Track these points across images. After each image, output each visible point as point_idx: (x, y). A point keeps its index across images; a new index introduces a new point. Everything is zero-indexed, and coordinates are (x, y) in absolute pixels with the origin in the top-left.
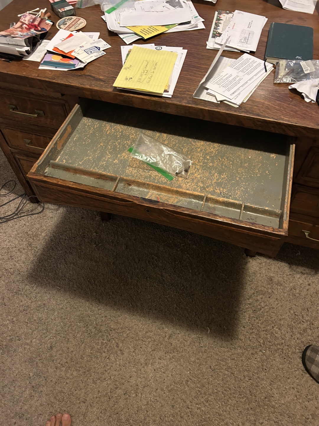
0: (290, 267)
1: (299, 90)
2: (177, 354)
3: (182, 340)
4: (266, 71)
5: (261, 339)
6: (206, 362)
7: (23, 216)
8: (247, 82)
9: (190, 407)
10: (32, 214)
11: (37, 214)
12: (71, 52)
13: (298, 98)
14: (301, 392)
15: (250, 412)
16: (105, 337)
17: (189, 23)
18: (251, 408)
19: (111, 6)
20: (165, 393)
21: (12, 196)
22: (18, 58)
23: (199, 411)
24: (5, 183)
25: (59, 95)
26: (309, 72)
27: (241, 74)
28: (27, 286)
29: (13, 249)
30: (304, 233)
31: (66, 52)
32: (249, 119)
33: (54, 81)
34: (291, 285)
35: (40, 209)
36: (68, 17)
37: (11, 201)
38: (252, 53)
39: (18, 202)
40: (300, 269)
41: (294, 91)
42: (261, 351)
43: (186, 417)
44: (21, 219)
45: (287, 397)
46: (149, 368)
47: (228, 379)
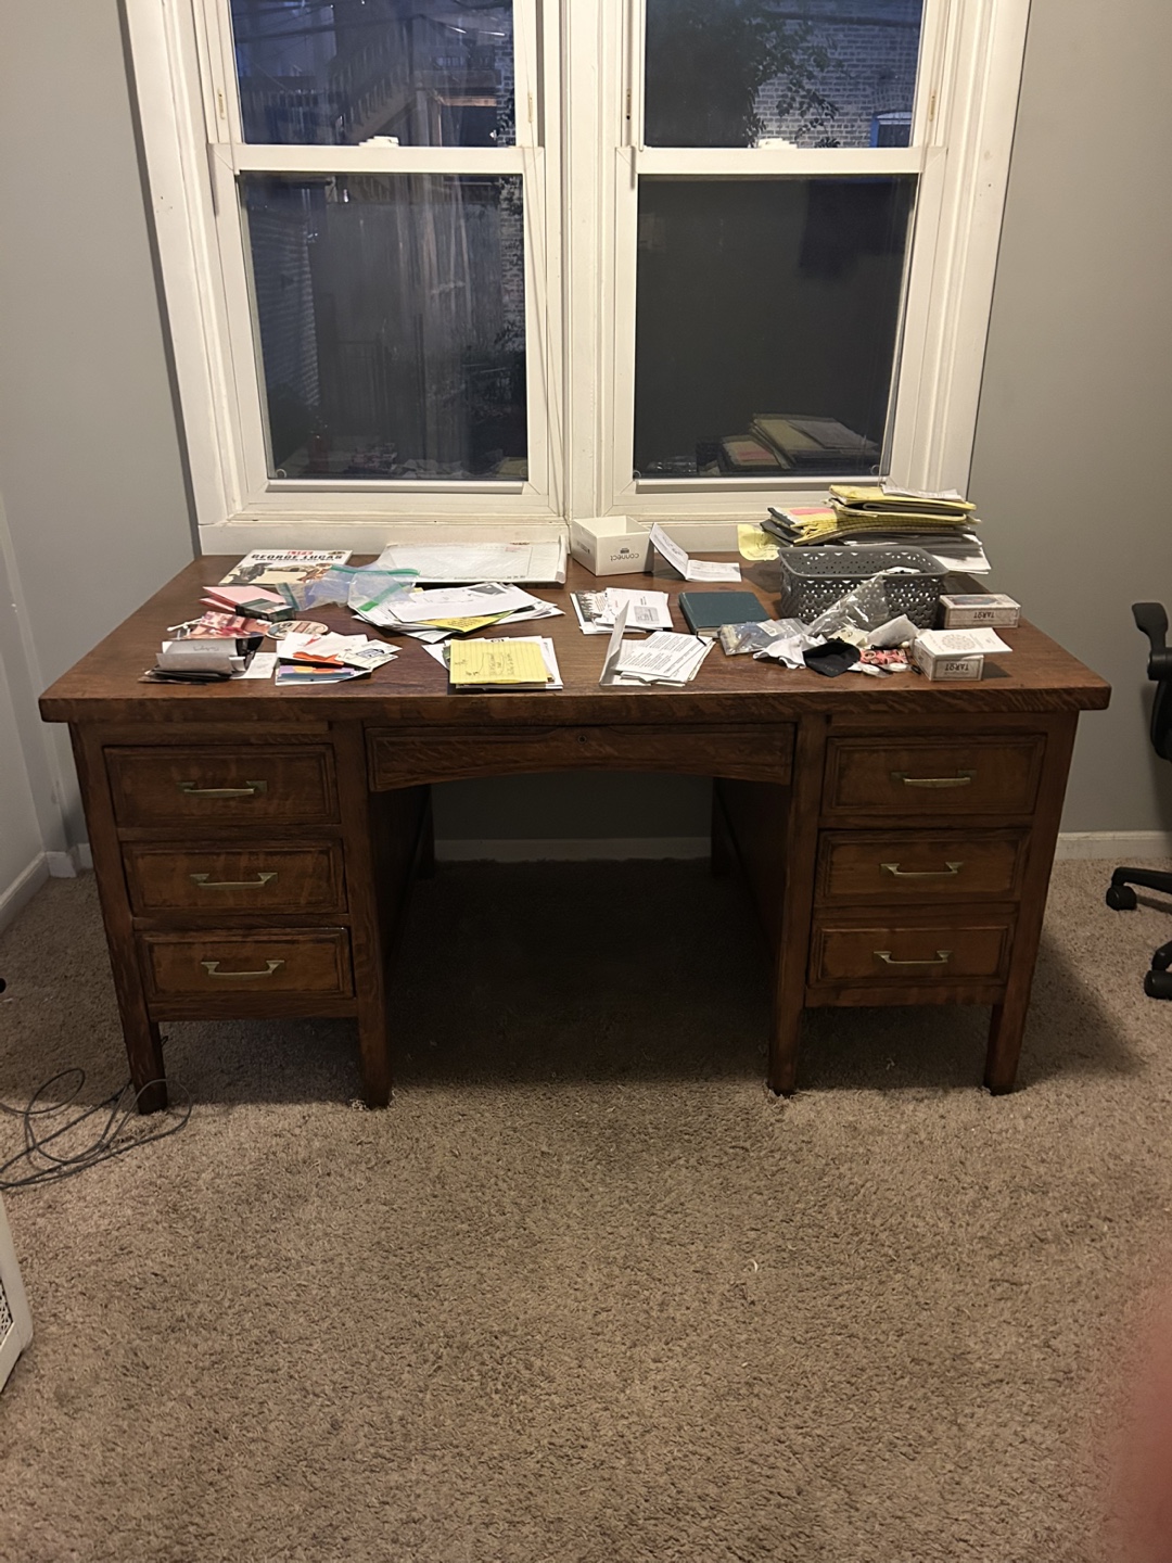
0: (885, 1095)
1: (774, 654)
2: (698, 1335)
3: (697, 1303)
4: (705, 644)
5: (886, 1249)
6: (779, 1333)
7: (127, 1149)
8: (682, 658)
9: (783, 1438)
10: (154, 1139)
11: (168, 1134)
12: (335, 656)
13: (776, 666)
14: (1029, 1324)
15: (935, 1402)
16: (486, 1356)
17: (531, 608)
18: (933, 1392)
19: (366, 600)
20: (703, 1430)
21: (75, 1112)
22: (224, 678)
23: (808, 1440)
24: (40, 1086)
25: (322, 728)
26: (775, 634)
27: (667, 653)
28: (201, 1306)
29: (121, 1230)
30: (878, 956)
31: (325, 655)
32: (710, 699)
33: (320, 696)
34: (903, 1127)
35: (172, 1123)
36: (282, 623)
37: (75, 1123)
38: (666, 629)
39: (97, 1121)
40: (910, 1093)
41: (768, 660)
42: (897, 1271)
43: (781, 1463)
44: (120, 1156)
45: (1001, 1344)
46: (636, 1389)
47: (850, 1350)
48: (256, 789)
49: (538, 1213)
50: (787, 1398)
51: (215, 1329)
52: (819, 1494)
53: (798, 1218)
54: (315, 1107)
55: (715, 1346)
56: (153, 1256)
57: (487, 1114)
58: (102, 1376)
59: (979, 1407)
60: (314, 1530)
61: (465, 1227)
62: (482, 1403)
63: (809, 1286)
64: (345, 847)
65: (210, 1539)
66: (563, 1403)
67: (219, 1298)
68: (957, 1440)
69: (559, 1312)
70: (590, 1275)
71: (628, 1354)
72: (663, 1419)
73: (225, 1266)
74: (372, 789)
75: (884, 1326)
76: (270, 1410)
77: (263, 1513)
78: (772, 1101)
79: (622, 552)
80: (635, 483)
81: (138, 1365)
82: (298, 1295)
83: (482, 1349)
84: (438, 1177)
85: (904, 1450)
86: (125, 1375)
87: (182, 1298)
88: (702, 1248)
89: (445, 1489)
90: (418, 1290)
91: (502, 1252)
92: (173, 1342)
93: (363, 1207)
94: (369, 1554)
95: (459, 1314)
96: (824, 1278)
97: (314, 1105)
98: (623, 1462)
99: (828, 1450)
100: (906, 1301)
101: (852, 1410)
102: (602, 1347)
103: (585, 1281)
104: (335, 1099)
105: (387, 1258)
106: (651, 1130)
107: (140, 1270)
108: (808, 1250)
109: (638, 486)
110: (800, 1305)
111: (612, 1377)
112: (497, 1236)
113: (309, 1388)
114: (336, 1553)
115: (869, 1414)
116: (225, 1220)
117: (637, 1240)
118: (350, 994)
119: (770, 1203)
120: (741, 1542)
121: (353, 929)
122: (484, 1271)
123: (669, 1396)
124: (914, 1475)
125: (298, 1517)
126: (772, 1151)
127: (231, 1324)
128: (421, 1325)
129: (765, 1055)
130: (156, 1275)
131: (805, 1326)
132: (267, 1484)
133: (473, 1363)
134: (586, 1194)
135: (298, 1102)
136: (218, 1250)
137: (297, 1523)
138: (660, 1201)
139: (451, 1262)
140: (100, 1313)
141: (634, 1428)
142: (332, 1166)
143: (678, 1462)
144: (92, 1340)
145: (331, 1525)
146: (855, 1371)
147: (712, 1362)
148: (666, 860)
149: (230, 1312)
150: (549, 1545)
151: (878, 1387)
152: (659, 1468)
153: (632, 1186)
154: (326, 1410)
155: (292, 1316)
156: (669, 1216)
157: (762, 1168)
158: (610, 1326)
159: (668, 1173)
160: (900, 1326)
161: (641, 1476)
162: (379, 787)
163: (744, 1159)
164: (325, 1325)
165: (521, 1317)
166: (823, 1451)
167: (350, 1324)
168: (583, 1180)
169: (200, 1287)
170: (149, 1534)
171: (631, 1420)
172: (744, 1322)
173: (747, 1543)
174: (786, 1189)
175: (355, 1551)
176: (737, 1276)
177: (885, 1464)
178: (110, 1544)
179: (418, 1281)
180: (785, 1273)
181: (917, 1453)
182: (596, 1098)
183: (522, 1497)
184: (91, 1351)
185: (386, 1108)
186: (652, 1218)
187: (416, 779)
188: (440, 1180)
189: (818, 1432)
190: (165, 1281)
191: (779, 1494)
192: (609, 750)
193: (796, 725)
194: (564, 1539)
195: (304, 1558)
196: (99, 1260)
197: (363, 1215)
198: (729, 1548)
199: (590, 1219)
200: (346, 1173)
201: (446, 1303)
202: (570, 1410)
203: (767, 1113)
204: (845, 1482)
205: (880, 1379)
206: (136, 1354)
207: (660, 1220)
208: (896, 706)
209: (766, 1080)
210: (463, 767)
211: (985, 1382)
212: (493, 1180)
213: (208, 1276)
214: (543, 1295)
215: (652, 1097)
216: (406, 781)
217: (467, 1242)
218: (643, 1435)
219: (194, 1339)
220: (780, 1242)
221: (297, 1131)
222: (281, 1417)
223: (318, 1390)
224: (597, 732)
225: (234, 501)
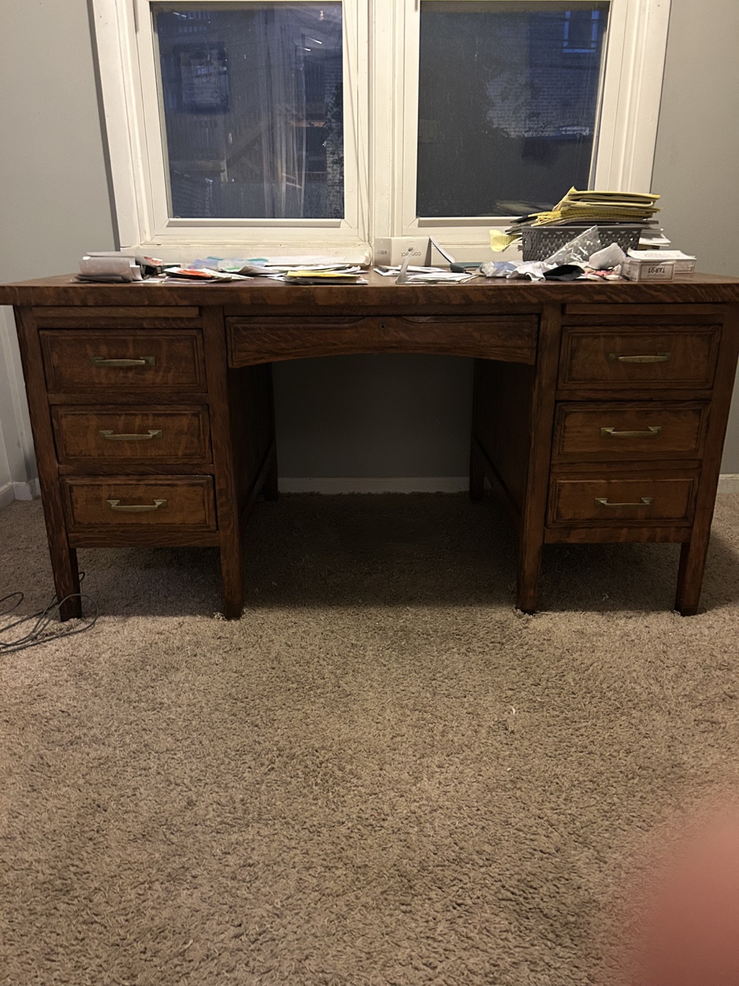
0: (603, 615)
1: (522, 271)
2: (472, 751)
3: (470, 732)
5: (613, 701)
6: (534, 750)
7: (49, 640)
9: (542, 816)
10: (69, 634)
11: (80, 631)
13: (524, 277)
15: (661, 794)
18: (658, 788)
20: (478, 810)
21: (15, 620)
22: (127, 281)
23: (562, 817)
25: (194, 312)
28: (94, 730)
29: (40, 685)
30: (598, 501)
34: (618, 632)
35: (83, 626)
37: (14, 625)
39: (30, 624)
40: (622, 614)
41: (518, 277)
42: (622, 714)
43: (540, 831)
44: (45, 644)
45: (708, 758)
46: (425, 784)
47: (590, 762)
48: (147, 362)
49: (349, 678)
50: (544, 791)
51: (103, 744)
52: (573, 852)
53: (544, 683)
54: (188, 619)
55: (485, 758)
56: (62, 701)
57: (312, 623)
58: (14, 771)
59: (696, 798)
60: (169, 870)
61: (295, 686)
62: (305, 791)
63: (555, 723)
64: (211, 412)
65: (85, 876)
66: (368, 791)
67: (108, 726)
68: (681, 819)
69: (364, 736)
70: (388, 714)
71: (418, 762)
72: (447, 803)
73: (114, 707)
74: (230, 366)
75: (616, 747)
76: (141, 794)
77: (129, 859)
78: (520, 617)
79: (410, 250)
80: (417, 220)
81: (42, 764)
82: (168, 725)
83: (305, 758)
84: (276, 658)
85: (639, 824)
86: (32, 771)
87: (81, 725)
88: (472, 699)
89: (275, 845)
90: (259, 722)
91: (322, 700)
92: (71, 751)
93: (220, 674)
94: (212, 887)
95: (289, 737)
96: (566, 718)
97: (187, 617)
98: (416, 829)
99: (578, 824)
100: (631, 732)
101: (595, 798)
102: (397, 757)
103: (384, 718)
104: (203, 613)
105: (236, 703)
106: (431, 632)
107: (51, 708)
108: (553, 702)
109: (419, 221)
110: (549, 734)
111: (405, 776)
112: (318, 691)
113: (172, 780)
114: (187, 886)
115: (609, 801)
116: (117, 680)
117: (423, 695)
118: (215, 528)
119: (522, 674)
120: (513, 882)
121: (216, 477)
122: (308, 712)
123: (450, 788)
124: (650, 841)
125: (158, 862)
126: (522, 645)
127: (116, 741)
128: (259, 743)
129: (513, 592)
130: (63, 712)
131: (554, 747)
132: (135, 840)
133: (298, 767)
134: (385, 668)
135: (176, 615)
136: (110, 698)
137: (156, 866)
138: (440, 672)
139: (283, 707)
140: (18, 733)
141: (424, 808)
142: (198, 651)
143: (460, 830)
144: (9, 749)
145: (183, 867)
146: (595, 774)
147: (483, 768)
148: (438, 492)
149: (116, 734)
150: (357, 883)
151: (615, 785)
152: (445, 833)
153: (418, 664)
154: (184, 794)
155: (162, 736)
156: (446, 680)
157: (515, 655)
158: (404, 745)
159: (444, 657)
160: (628, 747)
161: (431, 838)
162: (235, 364)
163: (501, 649)
164: (186, 743)
165: (336, 738)
166: (574, 824)
167: (206, 742)
168: (382, 661)
169: (95, 719)
170: (38, 872)
171: (421, 803)
172: (507, 744)
173: (517, 883)
174: (534, 666)
175: (201, 885)
176: (499, 716)
177: (625, 833)
178: (6, 878)
179: (259, 717)
180: (536, 716)
181: (651, 826)
182: (391, 614)
183: (335, 851)
184: (8, 756)
185: (239, 619)
186: (434, 682)
187: (261, 358)
188: (277, 658)
189: (569, 812)
190: (69, 715)
191: (541, 851)
192: (403, 335)
193: (539, 316)
194: (369, 879)
195: (160, 890)
196: (22, 702)
197: (219, 679)
198: (503, 887)
199: (387, 682)
200: (208, 655)
201: (279, 730)
202: (374, 796)
203: (517, 623)
204: (594, 844)
205: (616, 779)
206: (42, 758)
207: (440, 683)
208: (613, 296)
209: (514, 606)
210: (296, 348)
211: (699, 781)
212: (316, 660)
213: (101, 713)
214: (353, 726)
215: (431, 614)
216: (255, 359)
217: (296, 695)
218: (430, 813)
219: (87, 750)
220: (531, 697)
221: (174, 631)
222: (150, 798)
223: (179, 781)
224: (394, 319)
225: (145, 232)
